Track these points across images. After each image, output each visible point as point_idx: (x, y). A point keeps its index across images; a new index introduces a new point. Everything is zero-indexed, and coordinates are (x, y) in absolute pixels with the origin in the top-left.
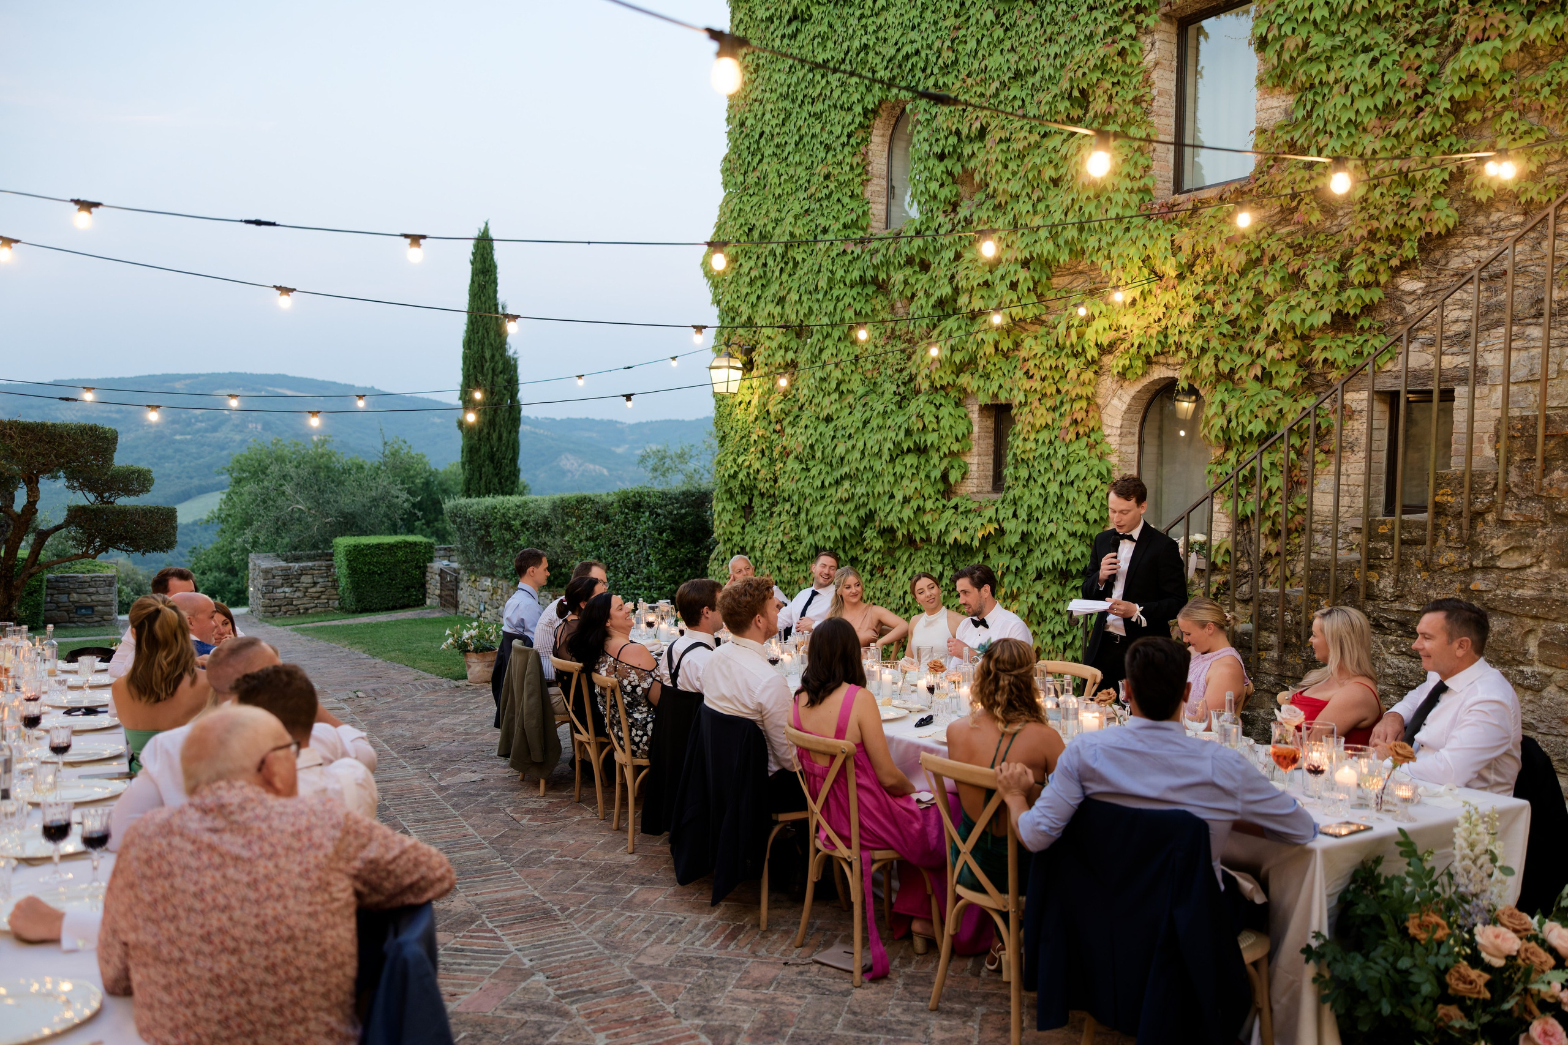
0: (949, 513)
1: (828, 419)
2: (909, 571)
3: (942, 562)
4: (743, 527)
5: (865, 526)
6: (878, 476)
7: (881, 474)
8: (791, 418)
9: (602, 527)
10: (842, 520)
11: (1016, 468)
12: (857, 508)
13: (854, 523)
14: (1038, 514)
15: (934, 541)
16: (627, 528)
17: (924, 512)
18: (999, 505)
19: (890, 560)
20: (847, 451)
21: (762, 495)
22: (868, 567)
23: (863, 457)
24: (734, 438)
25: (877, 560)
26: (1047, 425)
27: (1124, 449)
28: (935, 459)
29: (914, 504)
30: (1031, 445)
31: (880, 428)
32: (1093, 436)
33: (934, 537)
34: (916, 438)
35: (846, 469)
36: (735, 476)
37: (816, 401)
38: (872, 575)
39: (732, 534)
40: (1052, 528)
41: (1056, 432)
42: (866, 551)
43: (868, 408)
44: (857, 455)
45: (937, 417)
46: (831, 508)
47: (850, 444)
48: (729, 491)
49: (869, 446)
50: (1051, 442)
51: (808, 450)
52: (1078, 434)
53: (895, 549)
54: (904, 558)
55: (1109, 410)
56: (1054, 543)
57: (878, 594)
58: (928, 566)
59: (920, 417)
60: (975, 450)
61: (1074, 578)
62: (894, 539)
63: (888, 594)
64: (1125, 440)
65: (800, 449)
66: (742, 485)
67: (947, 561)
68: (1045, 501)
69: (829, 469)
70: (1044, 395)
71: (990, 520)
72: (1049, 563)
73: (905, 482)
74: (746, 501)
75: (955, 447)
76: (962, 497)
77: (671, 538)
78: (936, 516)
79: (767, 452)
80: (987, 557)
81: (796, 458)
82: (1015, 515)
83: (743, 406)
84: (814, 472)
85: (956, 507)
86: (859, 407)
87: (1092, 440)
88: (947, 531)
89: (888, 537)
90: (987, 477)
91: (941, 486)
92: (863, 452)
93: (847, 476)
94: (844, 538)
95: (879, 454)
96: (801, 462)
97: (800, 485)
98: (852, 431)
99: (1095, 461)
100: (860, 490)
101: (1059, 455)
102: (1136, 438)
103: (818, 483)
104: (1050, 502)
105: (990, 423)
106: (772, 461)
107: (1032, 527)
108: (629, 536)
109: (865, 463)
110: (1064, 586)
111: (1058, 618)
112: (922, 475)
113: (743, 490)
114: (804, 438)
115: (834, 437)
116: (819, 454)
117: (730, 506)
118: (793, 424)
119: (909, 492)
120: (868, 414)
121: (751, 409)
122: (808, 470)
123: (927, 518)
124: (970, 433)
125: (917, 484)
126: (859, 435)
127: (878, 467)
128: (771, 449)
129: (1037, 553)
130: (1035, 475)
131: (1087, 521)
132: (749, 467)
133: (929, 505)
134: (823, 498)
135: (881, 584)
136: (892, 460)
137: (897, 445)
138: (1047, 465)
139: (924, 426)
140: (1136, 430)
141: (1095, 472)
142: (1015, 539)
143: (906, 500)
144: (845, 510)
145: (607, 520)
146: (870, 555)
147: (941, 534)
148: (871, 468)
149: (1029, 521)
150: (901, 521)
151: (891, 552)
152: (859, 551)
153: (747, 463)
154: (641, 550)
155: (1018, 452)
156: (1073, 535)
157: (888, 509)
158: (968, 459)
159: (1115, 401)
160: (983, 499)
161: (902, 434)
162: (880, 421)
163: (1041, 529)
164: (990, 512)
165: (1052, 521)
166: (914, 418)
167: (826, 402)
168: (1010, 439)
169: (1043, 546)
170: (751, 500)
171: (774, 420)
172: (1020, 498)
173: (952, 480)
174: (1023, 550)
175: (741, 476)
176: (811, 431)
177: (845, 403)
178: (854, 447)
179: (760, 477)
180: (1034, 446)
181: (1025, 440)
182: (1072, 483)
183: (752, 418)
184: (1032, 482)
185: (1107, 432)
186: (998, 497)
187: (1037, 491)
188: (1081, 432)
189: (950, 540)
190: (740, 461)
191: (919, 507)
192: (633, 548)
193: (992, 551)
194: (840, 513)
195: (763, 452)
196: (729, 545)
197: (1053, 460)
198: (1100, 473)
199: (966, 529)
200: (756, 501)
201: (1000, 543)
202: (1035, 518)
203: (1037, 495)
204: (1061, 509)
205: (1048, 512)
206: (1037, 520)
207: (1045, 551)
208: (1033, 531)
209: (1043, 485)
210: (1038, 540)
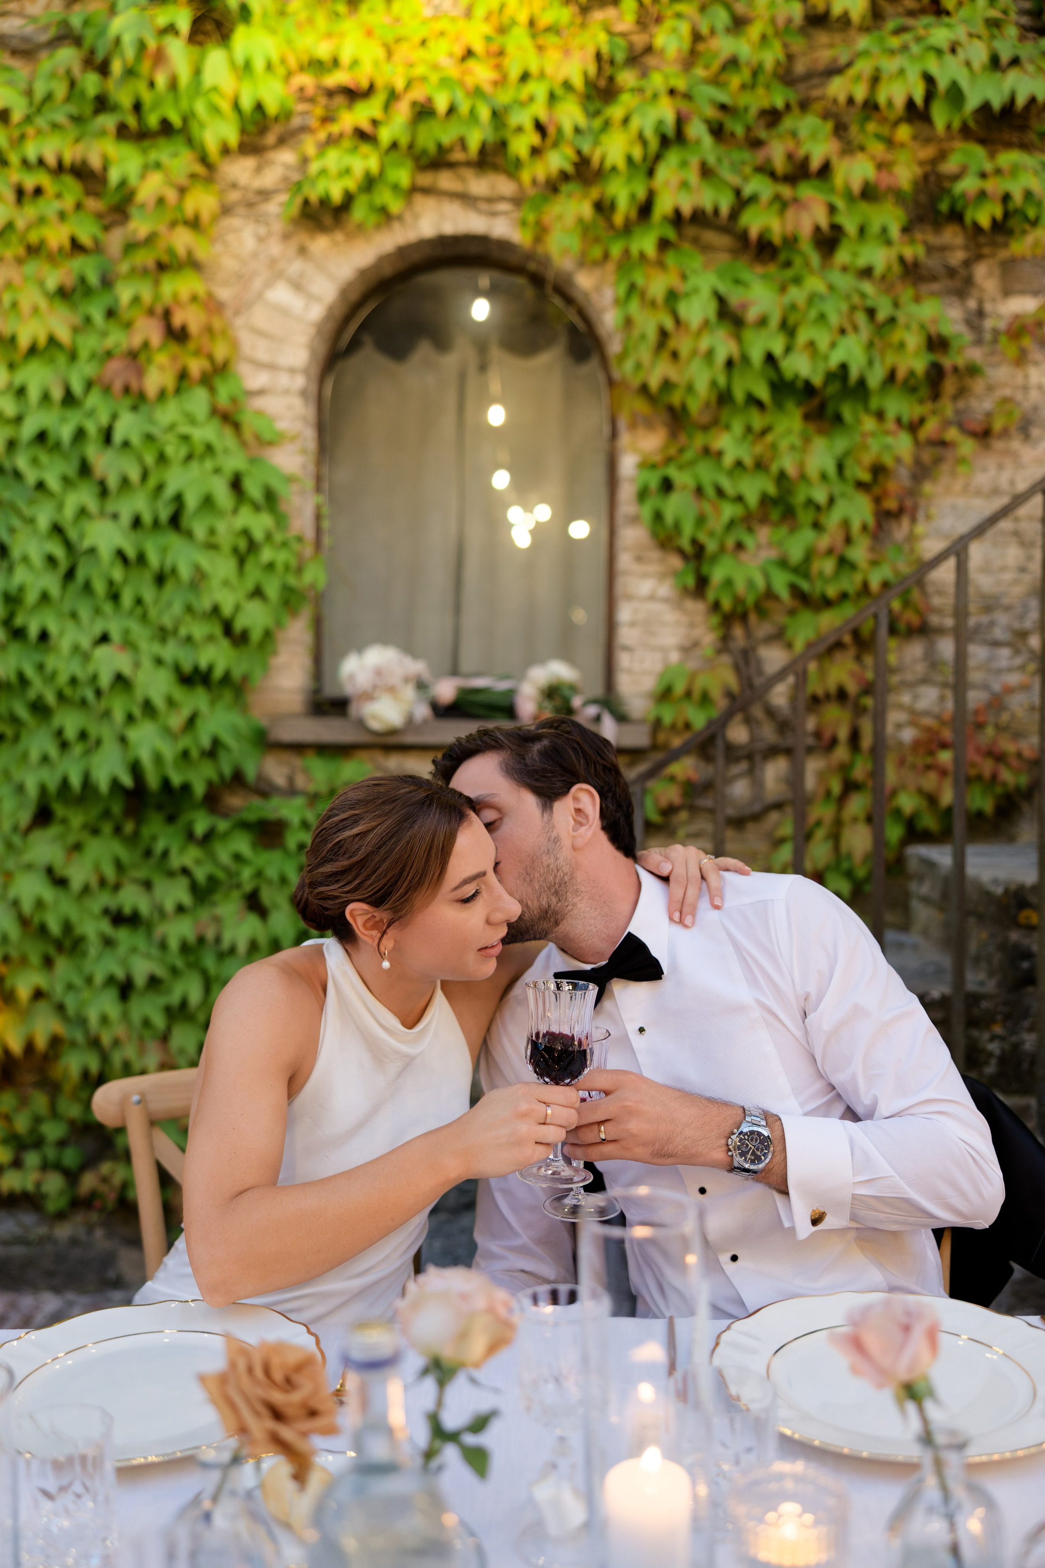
14: (45, 621)
26: (53, 342)
32: (223, 388)
41: (88, 368)
50: (69, 399)
52: (183, 376)
55: (259, 317)
56: (121, 705)
68: (70, 576)
70: (34, 250)
72: (111, 769)
87: (223, 399)
104: (92, 576)
111: (129, 937)
129: (39, 743)
131: (237, 638)
156: (197, 679)
159: (281, 294)
165: (104, 639)
169: (71, 721)
180: (7, 406)
182: (178, 521)
185: (255, 380)
188: (193, 368)
197: (93, 454)
202: (33, 631)
203: (36, 558)
204: (139, 601)
205: (85, 613)
206: (44, 636)
207: (83, 735)
208: (30, 672)
209: (57, 530)
210: (50, 698)
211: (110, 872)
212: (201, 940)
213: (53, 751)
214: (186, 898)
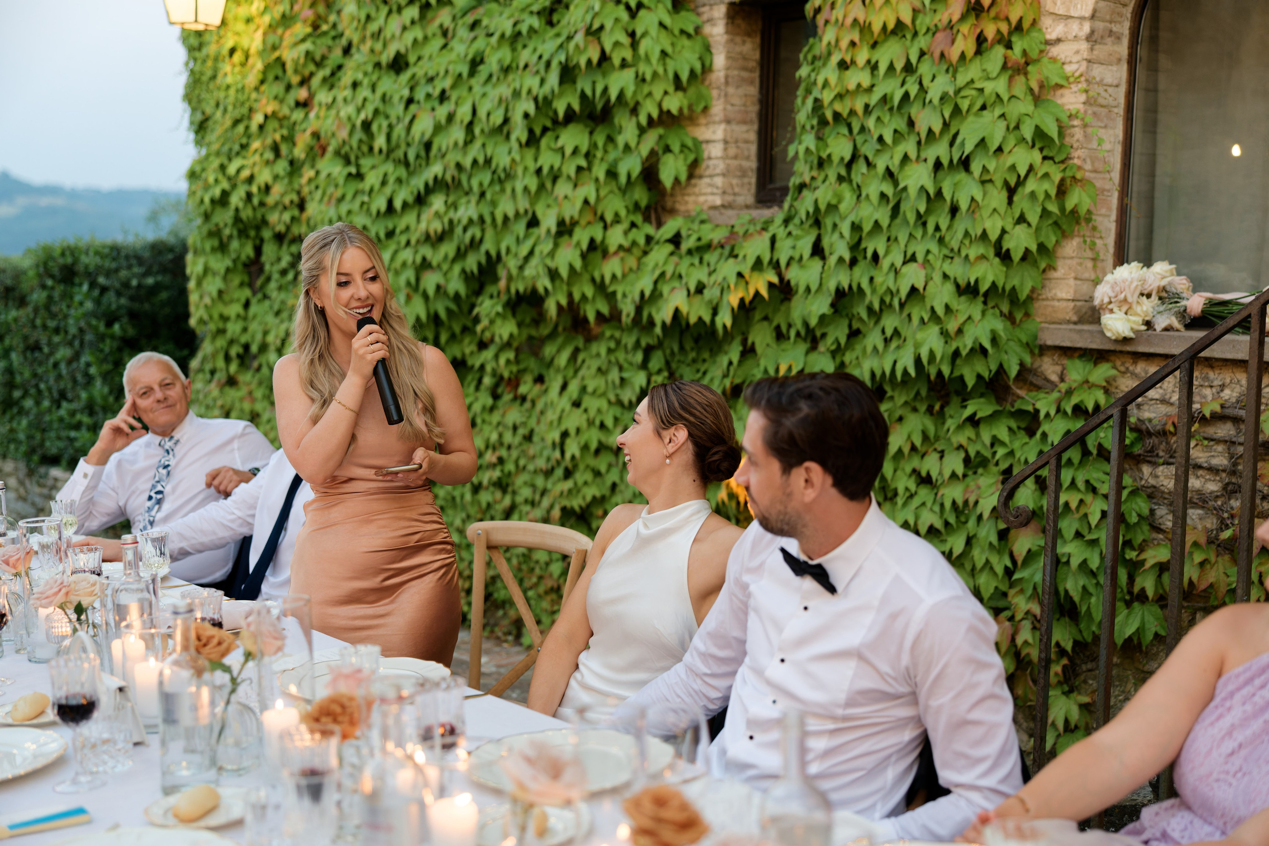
0: (660, 254)
1: (398, 64)
2: (573, 388)
3: (644, 365)
4: (247, 305)
5: (478, 292)
6: (503, 178)
7: (509, 175)
8: (327, 72)
9: (13, 313)
10: (430, 281)
11: (819, 138)
12: (460, 254)
13: (456, 285)
14: (878, 244)
15: (626, 320)
16: (53, 316)
17: (605, 254)
18: (776, 227)
19: (532, 363)
20: (438, 129)
21: (279, 238)
22: (487, 381)
23: (470, 138)
24: (221, 122)
25: (504, 363)
26: (899, 24)
27: (1097, 72)
28: (628, 132)
29: (582, 236)
30: (858, 77)
31: (506, 70)
32: (1019, 45)
33: (627, 309)
34: (584, 84)
35: (436, 169)
36: (223, 200)
37: (373, 27)
38: (496, 396)
39: (224, 319)
40: (913, 275)
41: (923, 42)
42: (483, 345)
43: (480, 32)
44: (457, 134)
45: (632, 35)
46: (407, 255)
47: (442, 112)
48: (216, 233)
49: (482, 113)
50: (909, 68)
51: (359, 134)
52: (981, 40)
53: (543, 341)
54: (563, 359)
56: (918, 312)
57: (508, 438)
58: (614, 375)
59: (594, 33)
60: (718, 109)
61: (965, 397)
62: (540, 318)
63: (529, 438)
64: (1101, 51)
65: (344, 134)
66: (237, 219)
67: (656, 362)
68: (896, 211)
69: (402, 172)
71: (758, 265)
72: (906, 361)
73: (563, 188)
74: (249, 251)
75: (674, 103)
76: (689, 217)
77: (131, 332)
78: (632, 262)
79: (284, 149)
80: (748, 351)
81: (337, 153)
82: (818, 250)
83: (238, 57)
84: (372, 179)
85: (676, 240)
86: (463, 32)
87: (1016, 54)
88: (656, 295)
89: (527, 314)
90: (743, 173)
91: (641, 195)
92: (470, 126)
93: (438, 185)
94: (435, 319)
95: (503, 129)
96: (347, 162)
97: (344, 208)
98: (447, 83)
99: (1025, 106)
100: (467, 210)
101: (934, 94)
102: (1123, 49)
103: (380, 203)
104: (908, 211)
105: (750, 48)
106: (294, 166)
107: (860, 275)
108: (57, 331)
109: (475, 151)
110: (940, 417)
111: (924, 494)
112: (600, 171)
113: (242, 228)
114: (350, 110)
115: (410, 101)
116: (380, 142)
117: (220, 264)
118: (330, 82)
119: (571, 210)
120: (480, 44)
121: (251, 61)
122: (359, 176)
123: (611, 267)
124: (707, 69)
125: (588, 190)
126: (463, 91)
127: (502, 156)
128: (290, 139)
129: (874, 339)
130: (868, 149)
131: (1005, 257)
132: (251, 179)
133: (616, 237)
134: (390, 234)
135: (514, 415)
136: (532, 141)
137: (543, 104)
138: (902, 125)
139: (604, 57)
140: (1124, 28)
141: (1027, 132)
142: (820, 306)
143: (564, 229)
144: (435, 256)
145: (22, 302)
146: (488, 354)
147: (643, 302)
148: (488, 161)
149: (853, 262)
150: (553, 274)
151: (534, 346)
152: (468, 347)
153: (245, 173)
154: (76, 356)
155: (827, 97)
156: (969, 290)
157: (524, 250)
158: (702, 132)
160: (741, 220)
161: (553, 79)
162: (505, 54)
163: (884, 280)
164: (757, 247)
165: (913, 258)
166: (579, 38)
167: (394, 25)
168: (803, 71)
169: (890, 322)
170: (258, 250)
171: (295, 80)
172: (832, 208)
173: (666, 176)
174: (839, 333)
175: (236, 200)
176: (364, 92)
177: (433, 28)
178: (450, 118)
179: (270, 200)
180: (865, 79)
181: (843, 65)
182: (965, 163)
183: (252, 79)
184: (861, 167)
185: (1055, 30)
186: (778, 214)
187: (874, 187)
188: (990, 31)
189: (663, 314)
190: (232, 169)
191: (592, 245)
192: (63, 353)
193: (761, 336)
194: (425, 265)
195: (276, 149)
196: (221, 342)
197: (914, 110)
198: (1039, 133)
199: (700, 289)
200: (269, 250)
201: (779, 319)
202: (869, 254)
203: (875, 197)
204: (937, 228)
205: (903, 238)
206: (876, 257)
207: (896, 333)
208: (865, 285)
209: (889, 173)
210: (876, 306)
211: (918, 442)
212: (966, 502)
213: (880, 346)
214: (960, 470)
